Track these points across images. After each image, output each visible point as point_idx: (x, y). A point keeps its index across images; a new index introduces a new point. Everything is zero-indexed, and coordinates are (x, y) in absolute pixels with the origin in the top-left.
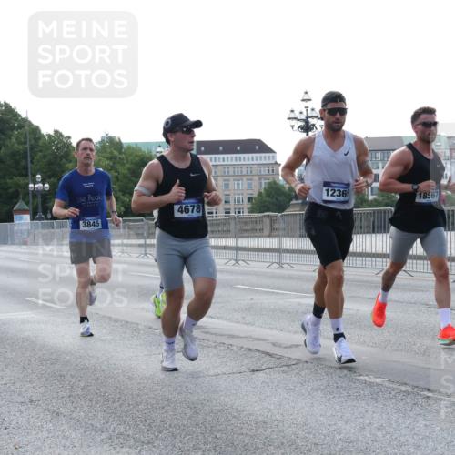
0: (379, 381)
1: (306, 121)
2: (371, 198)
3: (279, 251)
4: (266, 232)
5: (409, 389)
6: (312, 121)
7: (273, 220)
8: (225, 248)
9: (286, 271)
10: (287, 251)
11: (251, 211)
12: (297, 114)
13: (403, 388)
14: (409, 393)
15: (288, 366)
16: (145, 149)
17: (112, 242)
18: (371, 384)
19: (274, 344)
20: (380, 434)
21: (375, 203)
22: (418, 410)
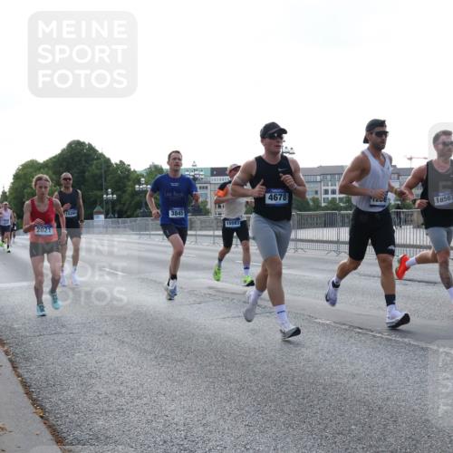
0: (328, 322)
2: (323, 205)
5: (347, 327)
13: (344, 327)
14: (346, 330)
15: (270, 313)
18: (323, 324)
20: (328, 356)
21: (326, 208)
22: (352, 340)
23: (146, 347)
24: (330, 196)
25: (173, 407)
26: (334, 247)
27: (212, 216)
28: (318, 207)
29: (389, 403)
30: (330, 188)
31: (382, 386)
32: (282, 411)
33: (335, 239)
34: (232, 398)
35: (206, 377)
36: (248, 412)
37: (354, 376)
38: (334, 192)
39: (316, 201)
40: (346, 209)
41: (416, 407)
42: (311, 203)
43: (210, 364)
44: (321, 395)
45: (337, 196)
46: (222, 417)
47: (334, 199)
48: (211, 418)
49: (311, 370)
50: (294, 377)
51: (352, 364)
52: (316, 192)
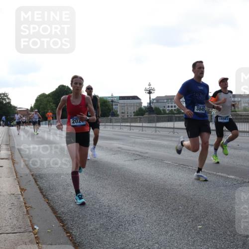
0: (169, 162)
1: (150, 91)
2: (167, 112)
3: (142, 127)
4: (139, 121)
5: (178, 164)
6: (151, 91)
7: (140, 118)
8: (127, 126)
9: (144, 132)
10: (144, 127)
11: (135, 115)
12: (147, 89)
14: (177, 166)
15: (145, 158)
16: (105, 99)
17: (100, 124)
18: (167, 163)
19: (141, 152)
20: (170, 177)
21: (168, 114)
22: (180, 170)
23: (92, 173)
24: (170, 108)
25: (103, 199)
26: (172, 130)
27: (120, 117)
28: (165, 113)
29: (195, 197)
30: (170, 105)
31: (193, 189)
32: (150, 200)
33: (172, 127)
34: (128, 195)
35: (117, 186)
36: (135, 201)
37: (181, 186)
38: (172, 107)
39: (164, 110)
40: (177, 114)
41: (207, 198)
42: (162, 111)
43: (119, 181)
44: (166, 193)
45: (173, 108)
46: (124, 203)
47: (172, 110)
48: (119, 204)
49: (162, 183)
50: (155, 186)
51: (180, 180)
52: (164, 107)
